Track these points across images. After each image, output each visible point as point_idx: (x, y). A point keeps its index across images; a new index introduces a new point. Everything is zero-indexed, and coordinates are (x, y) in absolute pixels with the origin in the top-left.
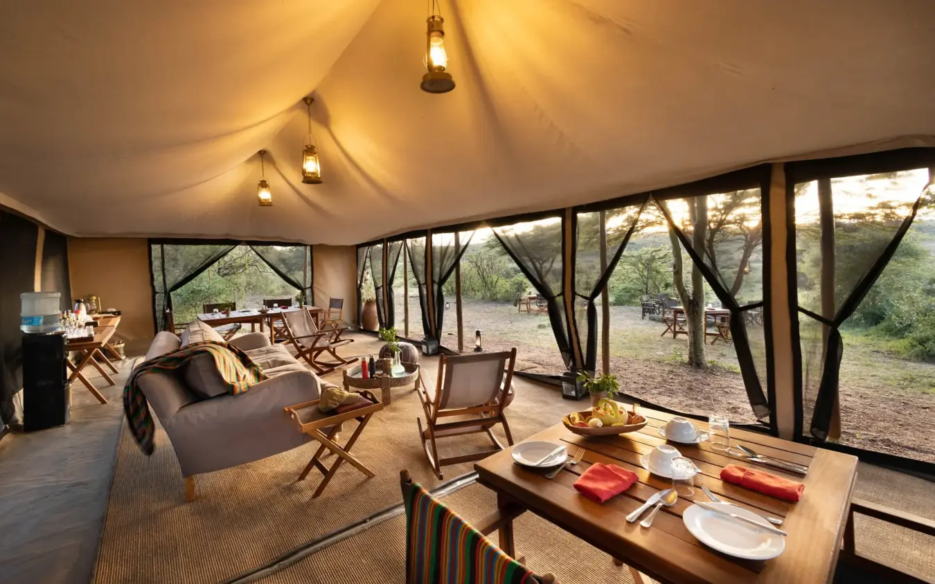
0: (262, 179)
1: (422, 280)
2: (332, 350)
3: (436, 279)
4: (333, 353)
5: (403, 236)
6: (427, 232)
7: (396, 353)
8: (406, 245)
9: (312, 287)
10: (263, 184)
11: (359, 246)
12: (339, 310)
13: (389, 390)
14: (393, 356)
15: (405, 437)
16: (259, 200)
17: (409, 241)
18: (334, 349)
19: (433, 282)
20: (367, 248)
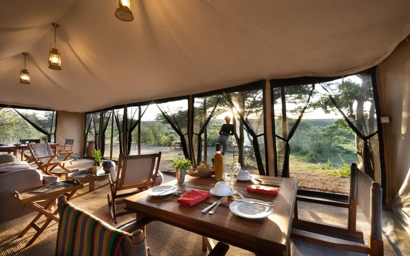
0: (24, 68)
1: (121, 129)
2: (62, 165)
3: (129, 128)
4: (63, 167)
5: (112, 108)
6: (125, 106)
7: (100, 163)
8: (113, 113)
9: (55, 134)
10: (25, 72)
11: (87, 113)
12: (71, 145)
13: (94, 182)
14: (98, 165)
15: (99, 206)
16: (21, 80)
17: (115, 110)
18: (64, 164)
19: (127, 130)
20: (92, 114)
